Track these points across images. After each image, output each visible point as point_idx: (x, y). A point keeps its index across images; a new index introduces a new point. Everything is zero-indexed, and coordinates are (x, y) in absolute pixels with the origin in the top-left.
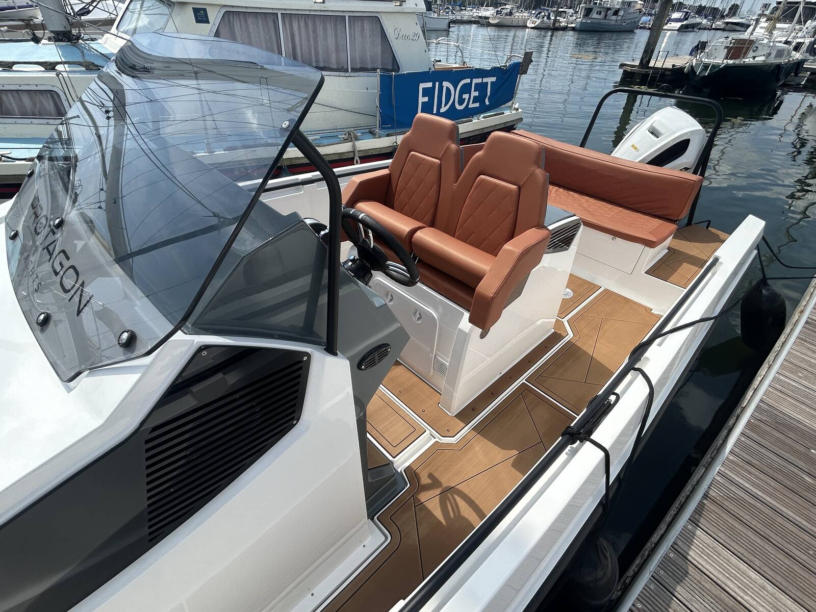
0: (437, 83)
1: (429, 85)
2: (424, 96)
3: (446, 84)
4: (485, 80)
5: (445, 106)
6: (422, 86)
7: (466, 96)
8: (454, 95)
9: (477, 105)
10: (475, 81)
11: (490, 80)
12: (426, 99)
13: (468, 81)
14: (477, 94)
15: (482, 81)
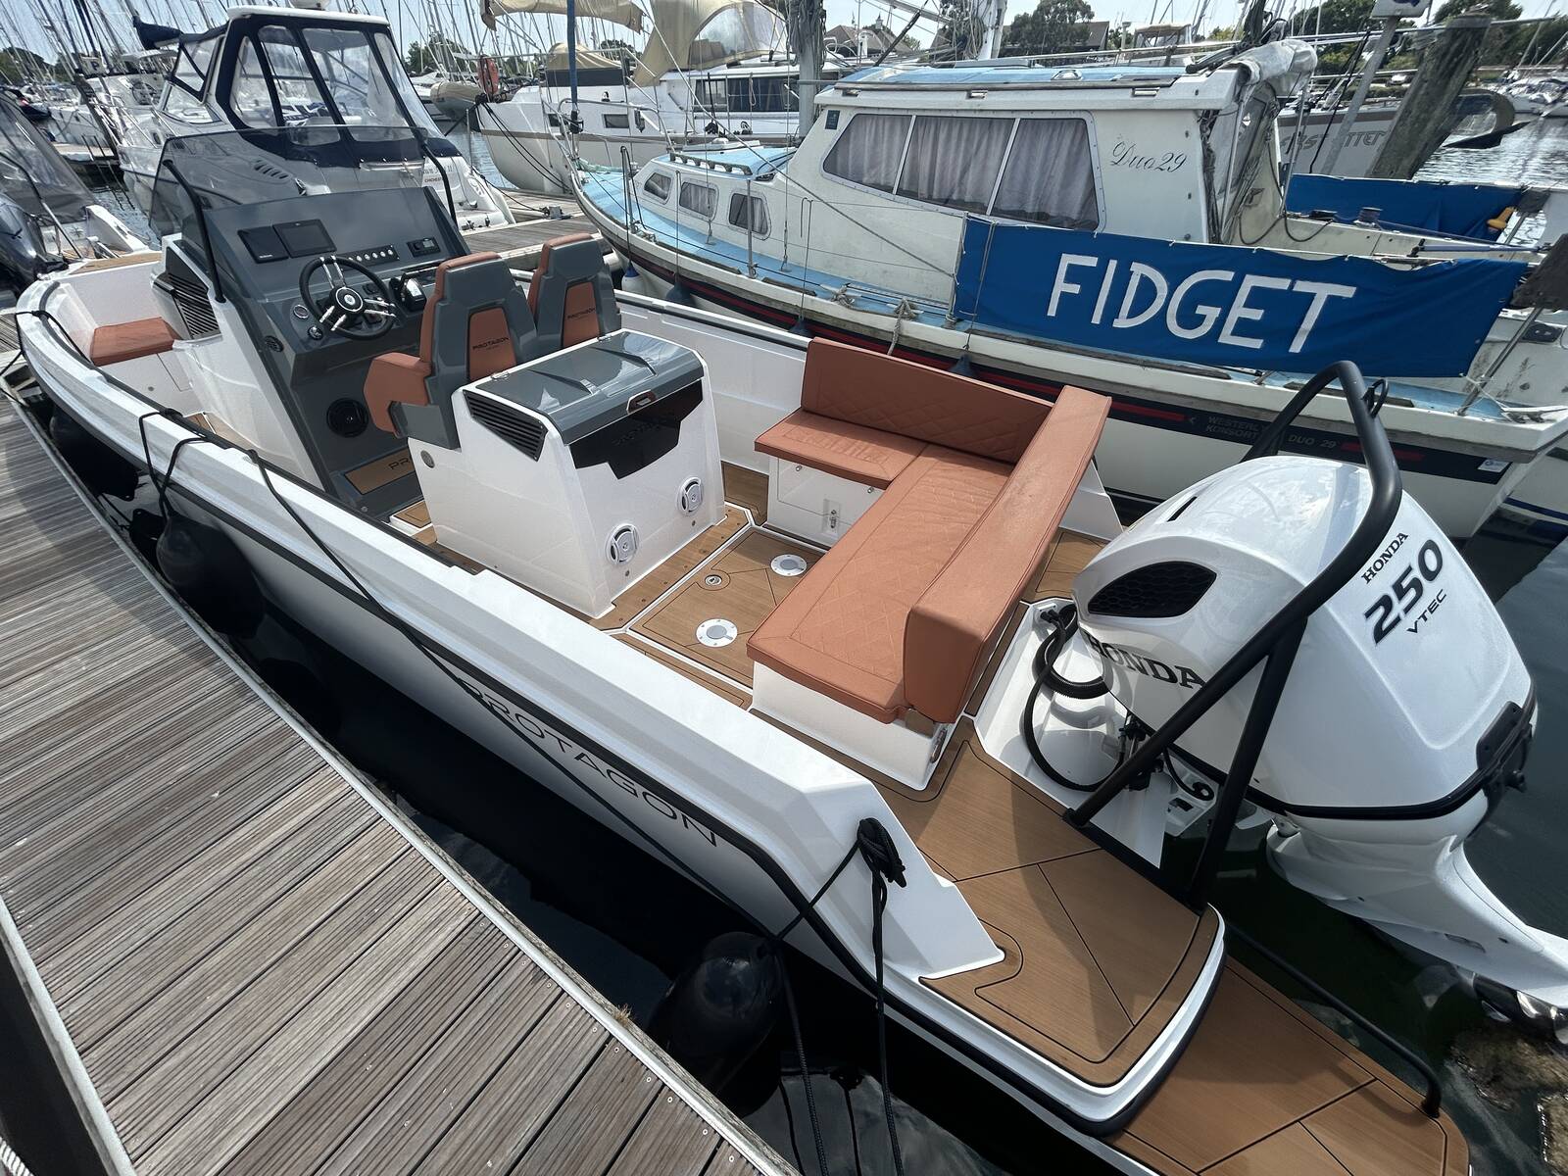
0: (1113, 264)
1: (1091, 262)
2: (1069, 279)
3: (1139, 269)
4: (1302, 286)
5: (1132, 314)
6: (1067, 260)
7: (1211, 313)
8: (1168, 299)
9: (1257, 344)
10: (1251, 281)
11: (1323, 292)
12: (1075, 289)
13: (1228, 276)
14: (1256, 315)
15: (1292, 286)
